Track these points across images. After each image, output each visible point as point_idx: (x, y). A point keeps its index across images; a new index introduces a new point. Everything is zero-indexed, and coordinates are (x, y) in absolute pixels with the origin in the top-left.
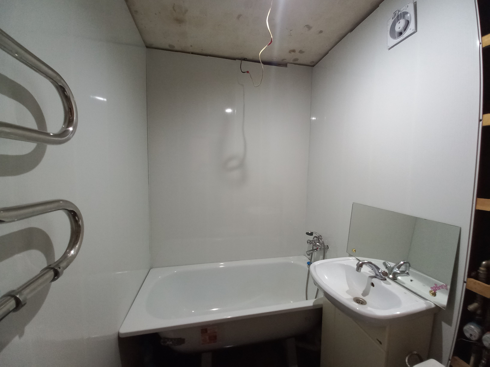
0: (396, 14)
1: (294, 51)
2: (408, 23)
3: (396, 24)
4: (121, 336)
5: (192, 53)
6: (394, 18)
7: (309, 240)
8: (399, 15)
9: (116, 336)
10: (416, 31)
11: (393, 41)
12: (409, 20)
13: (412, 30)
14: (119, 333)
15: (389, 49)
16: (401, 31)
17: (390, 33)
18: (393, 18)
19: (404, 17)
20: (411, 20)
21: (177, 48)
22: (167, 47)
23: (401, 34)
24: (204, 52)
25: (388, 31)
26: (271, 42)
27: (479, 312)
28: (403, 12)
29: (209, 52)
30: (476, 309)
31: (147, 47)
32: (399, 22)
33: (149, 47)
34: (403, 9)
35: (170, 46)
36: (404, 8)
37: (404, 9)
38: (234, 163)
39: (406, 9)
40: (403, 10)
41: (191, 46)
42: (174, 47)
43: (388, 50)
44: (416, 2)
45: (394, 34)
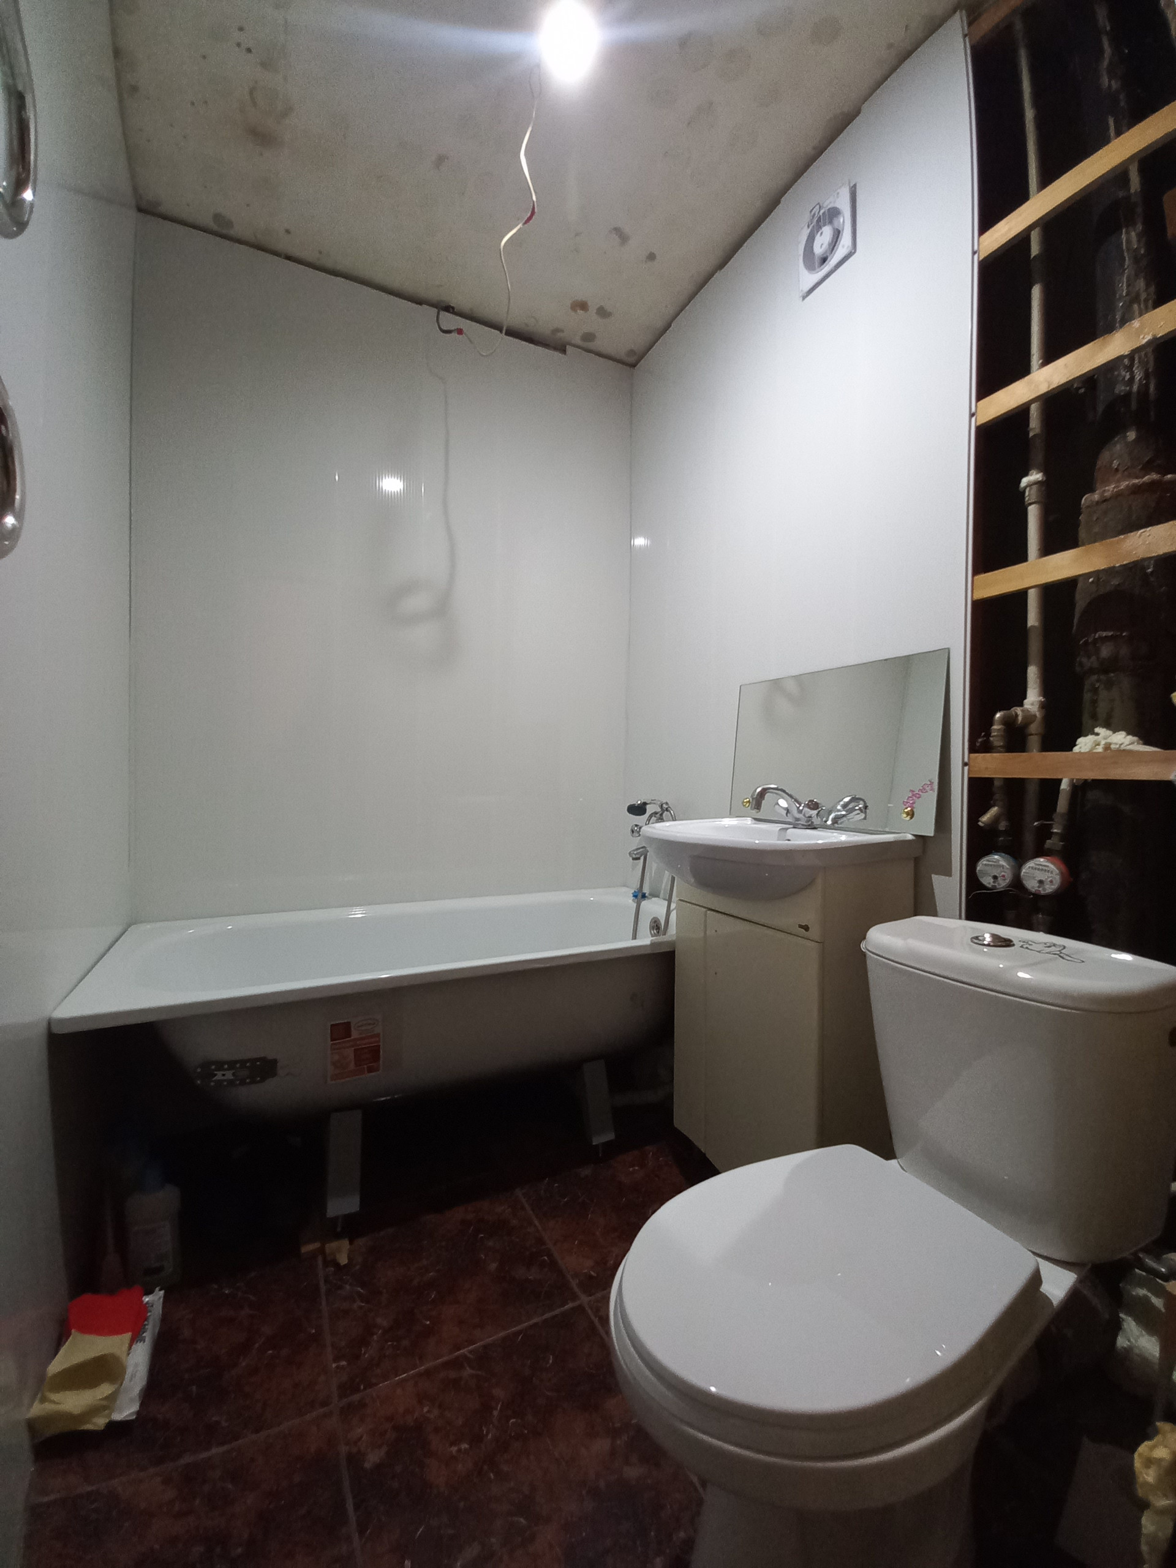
0: (814, 214)
1: (583, 306)
2: (837, 234)
3: (816, 238)
4: (56, 1030)
5: (289, 258)
6: (811, 224)
7: (636, 825)
8: (820, 216)
9: (42, 1029)
10: (855, 253)
11: (809, 278)
12: (841, 229)
13: (846, 247)
14: (50, 1022)
15: (804, 298)
16: (825, 256)
17: (804, 261)
18: (808, 227)
19: (831, 222)
20: (843, 230)
21: (237, 230)
22: (208, 221)
23: (824, 260)
24: (329, 264)
25: (800, 255)
26: (533, 213)
27: (1003, 826)
28: (829, 209)
29: (344, 263)
30: (996, 820)
31: (140, 210)
32: (819, 233)
33: (147, 209)
34: (828, 202)
35: (217, 217)
36: (831, 199)
37: (831, 203)
38: (418, 602)
39: (835, 202)
40: (828, 204)
41: (288, 232)
42: (229, 224)
43: (801, 299)
44: (855, 186)
45: (814, 261)
